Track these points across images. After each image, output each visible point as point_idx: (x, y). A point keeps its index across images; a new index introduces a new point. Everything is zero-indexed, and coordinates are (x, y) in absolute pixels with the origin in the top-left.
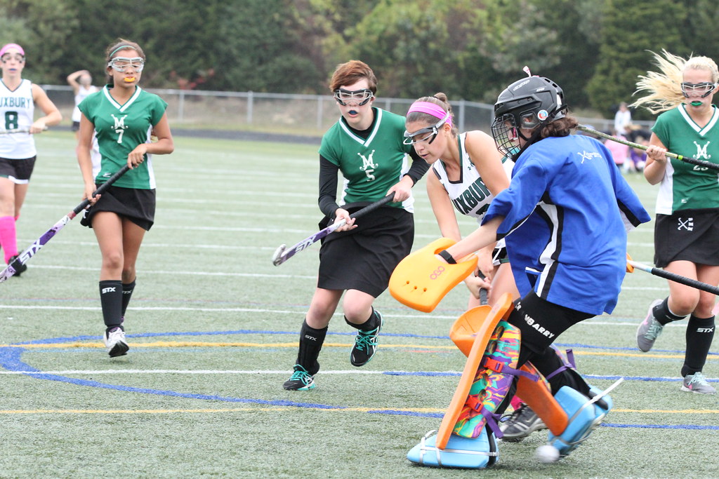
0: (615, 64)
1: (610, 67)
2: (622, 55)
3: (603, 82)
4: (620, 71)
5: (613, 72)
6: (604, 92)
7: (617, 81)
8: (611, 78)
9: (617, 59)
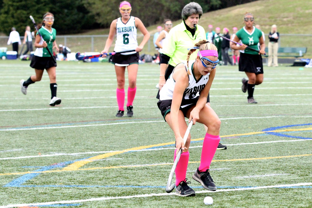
0: (11, 8)
1: (9, 10)
2: (15, 4)
3: (6, 18)
4: (14, 12)
5: (11, 12)
6: (7, 22)
7: (13, 16)
8: (10, 15)
9: (12, 6)
